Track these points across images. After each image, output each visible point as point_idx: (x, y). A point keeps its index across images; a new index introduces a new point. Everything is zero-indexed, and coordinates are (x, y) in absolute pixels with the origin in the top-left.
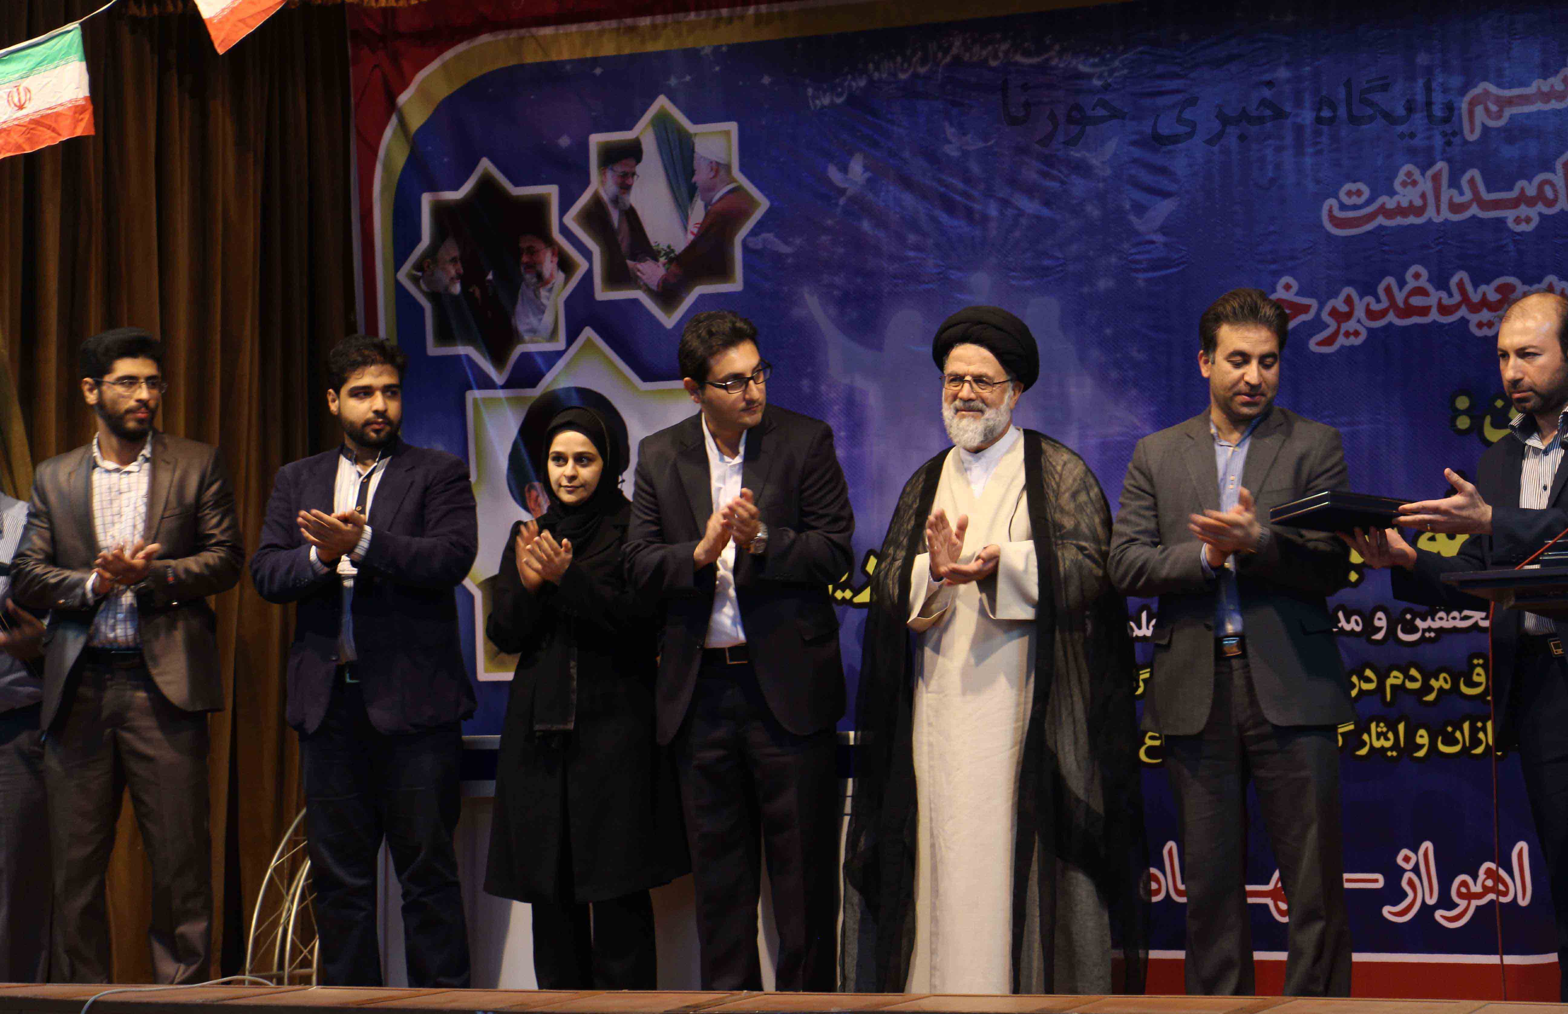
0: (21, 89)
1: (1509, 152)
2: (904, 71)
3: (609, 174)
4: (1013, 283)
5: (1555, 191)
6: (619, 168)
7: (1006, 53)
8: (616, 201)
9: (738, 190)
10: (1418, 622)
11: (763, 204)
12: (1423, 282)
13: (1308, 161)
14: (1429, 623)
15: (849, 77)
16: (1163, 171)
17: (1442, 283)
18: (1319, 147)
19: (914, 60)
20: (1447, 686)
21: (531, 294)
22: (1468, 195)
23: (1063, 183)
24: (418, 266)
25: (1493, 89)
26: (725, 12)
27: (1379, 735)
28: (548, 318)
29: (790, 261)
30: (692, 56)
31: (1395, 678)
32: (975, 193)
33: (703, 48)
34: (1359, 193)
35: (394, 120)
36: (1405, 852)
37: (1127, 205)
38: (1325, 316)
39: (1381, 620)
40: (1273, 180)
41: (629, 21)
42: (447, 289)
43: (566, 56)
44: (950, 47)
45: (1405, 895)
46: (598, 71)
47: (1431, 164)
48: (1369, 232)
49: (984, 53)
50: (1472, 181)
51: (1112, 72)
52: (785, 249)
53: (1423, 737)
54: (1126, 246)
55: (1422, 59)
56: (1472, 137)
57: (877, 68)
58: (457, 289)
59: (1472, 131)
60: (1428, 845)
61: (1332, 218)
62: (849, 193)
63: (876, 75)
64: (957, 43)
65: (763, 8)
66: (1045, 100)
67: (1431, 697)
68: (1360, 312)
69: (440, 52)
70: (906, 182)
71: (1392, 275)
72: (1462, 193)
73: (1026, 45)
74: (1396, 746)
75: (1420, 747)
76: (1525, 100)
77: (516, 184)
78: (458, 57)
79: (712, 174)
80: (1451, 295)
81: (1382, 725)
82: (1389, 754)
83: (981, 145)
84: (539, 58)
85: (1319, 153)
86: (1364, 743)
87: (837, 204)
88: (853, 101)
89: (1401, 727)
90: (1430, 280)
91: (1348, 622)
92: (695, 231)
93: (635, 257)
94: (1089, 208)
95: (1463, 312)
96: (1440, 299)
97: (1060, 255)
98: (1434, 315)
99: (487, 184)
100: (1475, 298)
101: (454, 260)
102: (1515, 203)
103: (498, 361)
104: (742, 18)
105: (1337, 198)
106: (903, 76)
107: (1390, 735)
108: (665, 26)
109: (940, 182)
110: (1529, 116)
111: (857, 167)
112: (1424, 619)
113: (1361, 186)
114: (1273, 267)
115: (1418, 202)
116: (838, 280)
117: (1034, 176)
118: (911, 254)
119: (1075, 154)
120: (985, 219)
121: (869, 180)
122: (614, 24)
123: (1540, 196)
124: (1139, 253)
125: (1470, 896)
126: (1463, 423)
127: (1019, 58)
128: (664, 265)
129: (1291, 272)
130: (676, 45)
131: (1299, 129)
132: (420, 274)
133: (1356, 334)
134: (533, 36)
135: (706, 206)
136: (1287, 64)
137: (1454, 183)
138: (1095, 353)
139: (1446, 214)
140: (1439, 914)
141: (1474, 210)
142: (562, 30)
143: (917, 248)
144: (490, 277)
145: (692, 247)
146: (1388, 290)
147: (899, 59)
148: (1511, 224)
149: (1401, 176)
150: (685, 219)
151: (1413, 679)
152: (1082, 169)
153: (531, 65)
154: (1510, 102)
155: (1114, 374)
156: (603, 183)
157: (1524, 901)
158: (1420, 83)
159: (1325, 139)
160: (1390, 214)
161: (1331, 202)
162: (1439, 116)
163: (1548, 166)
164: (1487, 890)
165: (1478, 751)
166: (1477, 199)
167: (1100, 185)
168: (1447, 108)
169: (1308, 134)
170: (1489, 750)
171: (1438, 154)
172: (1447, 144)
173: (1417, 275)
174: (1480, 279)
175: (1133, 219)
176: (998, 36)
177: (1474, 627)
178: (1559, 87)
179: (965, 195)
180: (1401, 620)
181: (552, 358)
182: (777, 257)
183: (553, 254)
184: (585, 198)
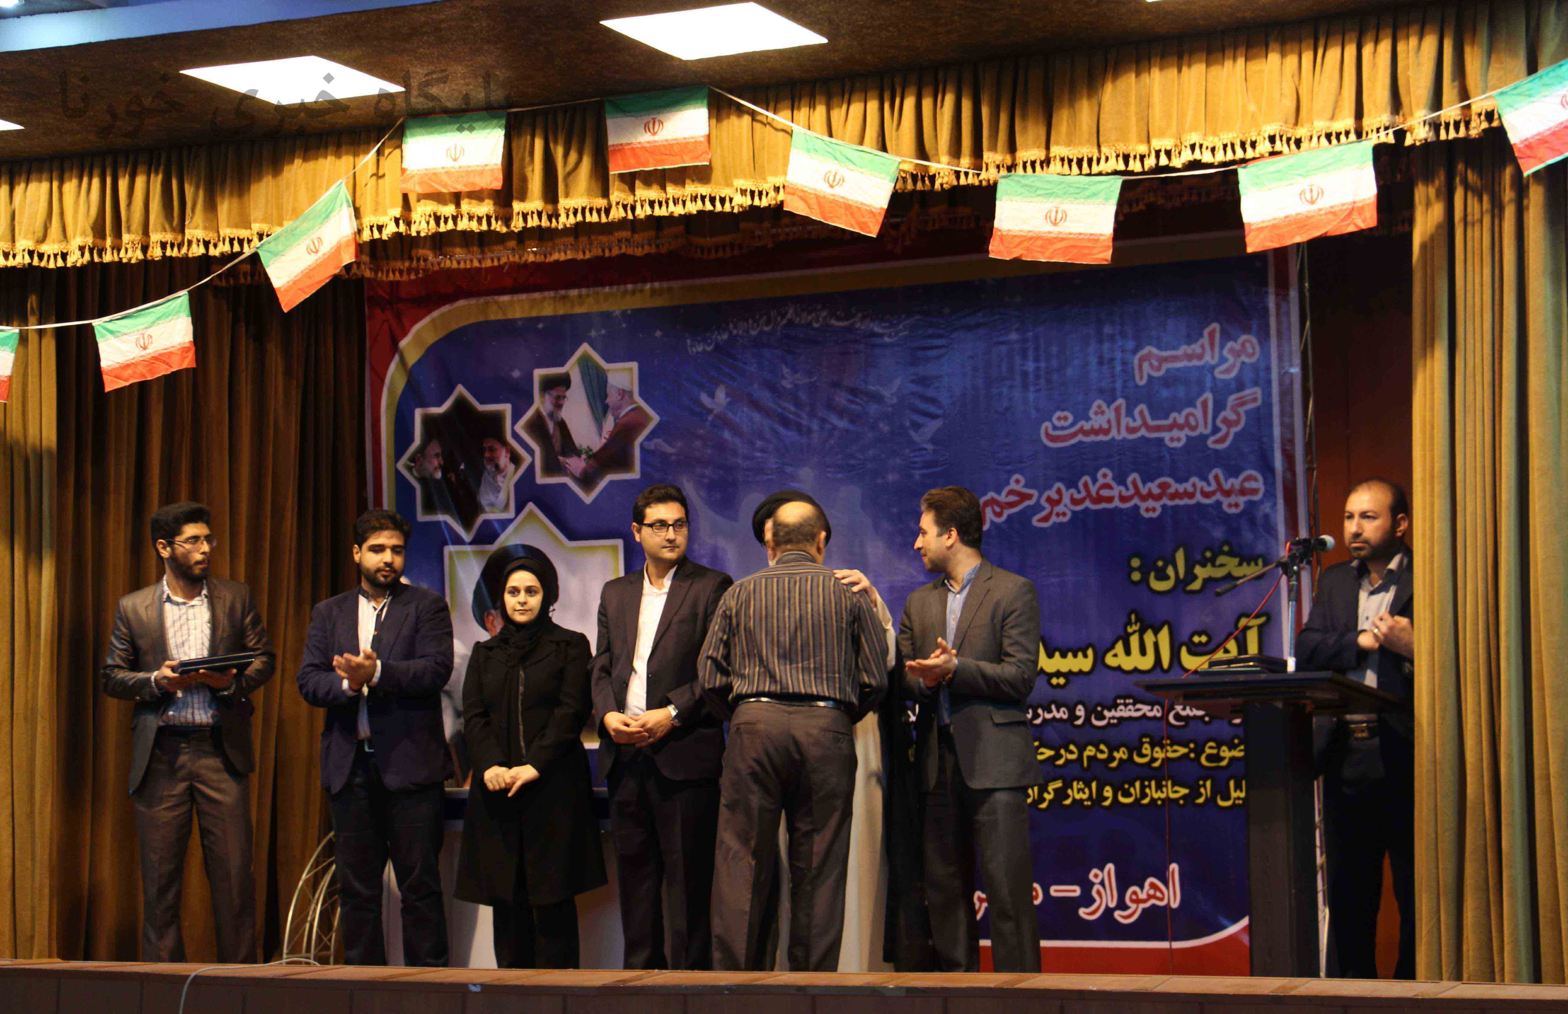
0: (146, 336)
1: (1165, 393)
2: (753, 329)
3: (547, 397)
4: (829, 475)
5: (1197, 421)
6: (554, 393)
7: (825, 318)
8: (551, 415)
9: (638, 409)
10: (1106, 713)
11: (655, 419)
12: (1109, 480)
13: (1031, 396)
14: (1113, 713)
15: (716, 333)
16: (933, 401)
17: (1121, 480)
18: (1038, 387)
19: (761, 322)
20: (1125, 757)
21: (491, 479)
22: (1139, 422)
23: (863, 407)
24: (412, 459)
25: (1154, 351)
26: (630, 287)
27: (1079, 790)
28: (502, 496)
29: (673, 458)
30: (606, 316)
31: (1090, 751)
32: (803, 414)
33: (614, 311)
34: (1066, 418)
35: (397, 358)
36: (1095, 871)
37: (908, 423)
38: (1043, 502)
39: (1080, 711)
40: (1007, 409)
41: (563, 292)
42: (431, 475)
43: (518, 315)
44: (786, 313)
45: (1094, 901)
46: (540, 326)
47: (1114, 400)
48: (1073, 446)
49: (810, 318)
50: (1141, 413)
51: (897, 333)
52: (669, 450)
53: (1108, 792)
54: (907, 451)
55: (1107, 330)
56: (1142, 383)
57: (735, 327)
58: (439, 475)
59: (1141, 378)
60: (1110, 867)
61: (1047, 434)
62: (715, 412)
63: (735, 332)
64: (791, 311)
65: (657, 285)
66: (852, 351)
67: (1114, 764)
68: (1066, 500)
69: (429, 312)
70: (756, 406)
71: (1088, 474)
72: (1134, 420)
73: (838, 313)
74: (1090, 798)
75: (1106, 799)
76: (1175, 358)
77: (482, 402)
78: (442, 315)
79: (620, 397)
80: (1127, 489)
81: (1081, 783)
82: (1086, 803)
83: (807, 380)
84: (500, 317)
85: (1038, 390)
86: (1068, 796)
87: (707, 420)
88: (718, 348)
89: (1094, 785)
90: (1114, 479)
91: (1058, 711)
92: (607, 436)
93: (565, 454)
94: (881, 425)
95: (1136, 501)
96: (1120, 493)
97: (861, 457)
98: (1116, 503)
99: (461, 403)
100: (1144, 491)
101: (437, 455)
102: (1170, 428)
103: (467, 525)
104: (641, 291)
105: (1050, 420)
106: (753, 333)
107: (1087, 790)
108: (588, 296)
109: (779, 406)
110: (1178, 369)
111: (721, 395)
112: (1110, 710)
113: (1066, 413)
114: (1009, 467)
115: (1105, 426)
116: (707, 472)
117: (844, 402)
118: (758, 454)
119: (872, 388)
120: (810, 431)
121: (730, 403)
122: (552, 294)
123: (1187, 424)
124: (916, 456)
125: (1138, 901)
126: (1136, 576)
127: (833, 322)
128: (585, 460)
129: (1021, 471)
130: (595, 308)
131: (1025, 374)
132: (413, 464)
133: (1064, 514)
134: (496, 302)
135: (615, 420)
136: (1017, 330)
137: (1130, 413)
138: (885, 525)
139: (1124, 434)
140: (1118, 915)
141: (1143, 432)
142: (516, 297)
143: (763, 450)
144: (462, 467)
145: (604, 448)
146: (1086, 485)
147: (750, 321)
148: (1167, 442)
149: (1094, 408)
151: (1102, 752)
152: (877, 398)
153: (493, 321)
154: (1167, 359)
155: (898, 539)
156: (543, 403)
157: (1175, 905)
158: (1106, 346)
159: (1042, 382)
160: (1086, 433)
161: (1047, 424)
162: (1118, 368)
163: (1191, 403)
164: (1150, 897)
165: (1146, 801)
166: (1145, 424)
167: (890, 409)
168: (1124, 363)
169: (1031, 377)
170: (1153, 801)
171: (1118, 393)
172: (1124, 387)
173: (1105, 475)
174: (1147, 478)
175: (912, 433)
176: (819, 307)
177: (1144, 716)
178: (1199, 351)
179: (795, 414)
180: (1094, 711)
181: (505, 523)
182: (664, 456)
183: (507, 451)
184: (530, 413)
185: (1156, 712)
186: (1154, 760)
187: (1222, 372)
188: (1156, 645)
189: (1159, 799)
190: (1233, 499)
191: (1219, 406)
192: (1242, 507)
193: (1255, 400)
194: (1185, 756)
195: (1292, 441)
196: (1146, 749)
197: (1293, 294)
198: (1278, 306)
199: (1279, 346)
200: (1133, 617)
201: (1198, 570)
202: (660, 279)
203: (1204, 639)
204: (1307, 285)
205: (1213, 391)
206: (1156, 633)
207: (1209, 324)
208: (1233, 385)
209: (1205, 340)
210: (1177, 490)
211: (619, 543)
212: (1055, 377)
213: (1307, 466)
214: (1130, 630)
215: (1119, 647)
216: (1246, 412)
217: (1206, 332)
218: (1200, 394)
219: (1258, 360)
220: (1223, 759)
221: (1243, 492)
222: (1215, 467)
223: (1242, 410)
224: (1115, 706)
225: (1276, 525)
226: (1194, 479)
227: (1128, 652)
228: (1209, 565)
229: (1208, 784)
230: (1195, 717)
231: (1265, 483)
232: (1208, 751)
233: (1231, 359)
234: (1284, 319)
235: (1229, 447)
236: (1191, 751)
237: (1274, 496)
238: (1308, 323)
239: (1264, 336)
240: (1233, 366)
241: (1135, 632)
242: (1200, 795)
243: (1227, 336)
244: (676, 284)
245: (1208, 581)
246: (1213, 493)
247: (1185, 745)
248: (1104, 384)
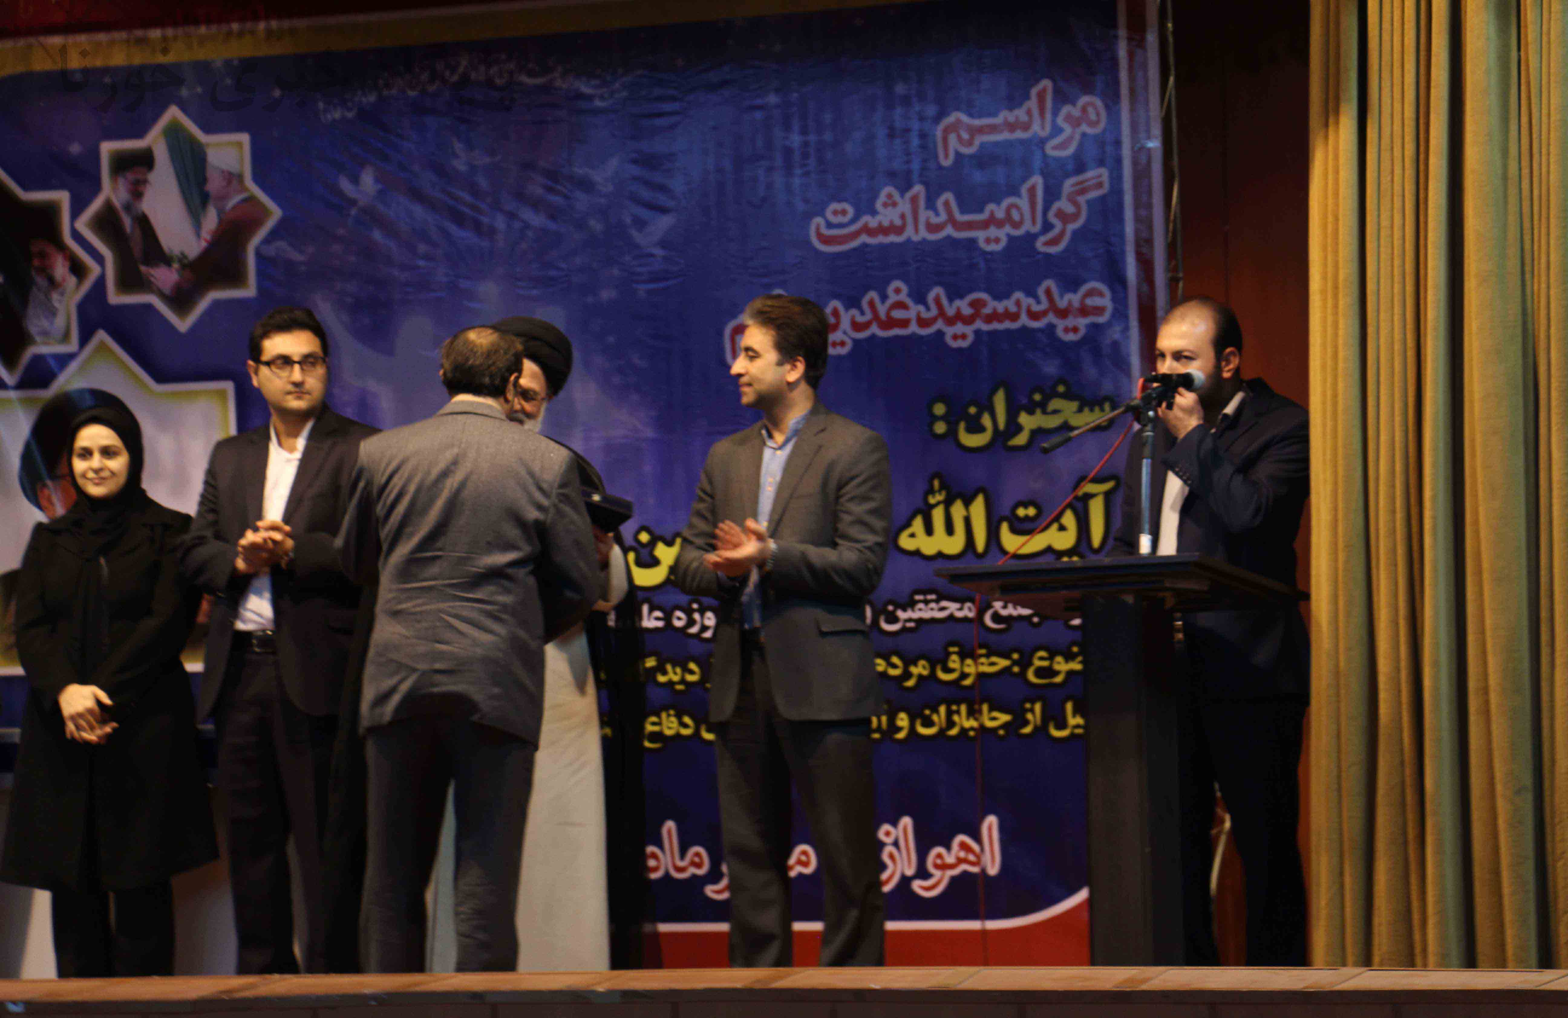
1: (978, 177)
2: (411, 88)
3: (121, 182)
4: (522, 292)
5: (1022, 215)
6: (131, 176)
7: (512, 73)
8: (128, 208)
9: (251, 200)
10: (900, 613)
11: (276, 212)
12: (903, 297)
13: (797, 182)
14: (909, 614)
15: (359, 93)
16: (662, 189)
17: (920, 298)
18: (805, 169)
19: (422, 78)
20: (925, 673)
21: (43, 298)
22: (943, 217)
23: (566, 197)
25: (965, 118)
26: (235, 26)
28: (60, 322)
29: (303, 268)
30: (203, 68)
32: (483, 207)
33: (214, 61)
34: (844, 212)
36: (886, 827)
37: (628, 220)
40: (764, 199)
41: (139, 33)
43: (75, 65)
44: (457, 65)
46: (108, 80)
47: (909, 186)
48: (854, 250)
49: (490, 72)
50: (947, 204)
51: (612, 95)
52: (297, 257)
53: (903, 720)
54: (627, 258)
55: (900, 89)
56: (947, 163)
57: (387, 85)
59: (946, 156)
60: (906, 821)
61: (819, 236)
63: (386, 92)
64: (464, 62)
65: (274, 24)
66: (549, 119)
67: (910, 683)
68: (846, 323)
70: (417, 195)
71: (875, 289)
72: (937, 214)
73: (530, 66)
75: (899, 729)
76: (993, 129)
77: (26, 189)
79: (224, 183)
80: (928, 309)
83: (487, 160)
84: (49, 67)
85: (807, 174)
87: (348, 215)
88: (363, 115)
90: (910, 295)
92: (208, 237)
93: (148, 263)
94: (592, 223)
95: (939, 325)
96: (918, 314)
97: (565, 267)
98: (913, 328)
100: (951, 311)
102: (985, 225)
103: (10, 363)
104: (252, 33)
105: (823, 216)
106: (411, 93)
108: (175, 38)
109: (449, 194)
110: (996, 144)
111: (368, 180)
112: (905, 610)
113: (844, 205)
114: (766, 280)
115: (898, 222)
116: (351, 287)
117: (539, 191)
118: (421, 263)
119: (579, 171)
120: (492, 231)
121: (380, 192)
122: (123, 35)
123: (1009, 218)
124: (640, 266)
125: (944, 867)
126: (940, 428)
127: (525, 79)
128: (177, 270)
129: (783, 285)
130: (187, 57)
131: (788, 152)
133: (843, 344)
134: (41, 44)
135: (219, 215)
136: (777, 91)
137: (931, 205)
138: (599, 360)
139: (923, 234)
140: (917, 886)
141: (949, 231)
142: (71, 39)
143: (428, 258)
145: (205, 255)
147: (408, 77)
148: (982, 244)
149: (882, 198)
150: (197, 226)
151: (894, 666)
152: (586, 185)
154: (980, 130)
155: (616, 380)
156: (115, 189)
157: (993, 870)
158: (899, 111)
159: (812, 162)
160: (871, 232)
161: (818, 220)
162: (915, 142)
163: (1014, 191)
164: (960, 861)
165: (954, 732)
166: (952, 220)
167: (603, 201)
168: (923, 136)
169: (797, 156)
170: (964, 731)
171: (915, 176)
172: (924, 169)
173: (898, 289)
174: (954, 294)
175: (634, 233)
176: (503, 57)
177: (951, 617)
178: (1024, 118)
179: (473, 207)
180: (884, 611)
181: (64, 360)
182: (290, 265)
183: (65, 258)
184: (96, 205)
185: (968, 611)
186: (964, 676)
187: (1055, 148)
188: (968, 521)
189: (972, 729)
190: (1070, 322)
191: (1052, 194)
192: (1082, 332)
193: (1100, 185)
194: (1006, 670)
195: (1149, 242)
196: (954, 662)
197: (1152, 38)
198: (1131, 55)
199: (1133, 110)
200: (936, 483)
201: (1024, 419)
202: (280, 17)
203: (1031, 511)
204: (1170, 25)
205: (1043, 174)
206: (967, 503)
207: (1037, 81)
208: (1070, 167)
209: (1032, 103)
210: (995, 310)
211: (229, 387)
212: (829, 155)
213: (1170, 275)
214: (932, 501)
215: (918, 524)
216: (1088, 202)
217: (1034, 92)
218: (1024, 179)
219: (1104, 131)
220: (1057, 673)
221: (1084, 311)
222: (1046, 277)
223: (1082, 199)
224: (911, 604)
225: (1128, 355)
226: (1018, 295)
227: (929, 530)
228: (1038, 411)
229: (1038, 707)
230: (1021, 618)
231: (1114, 300)
232: (1037, 663)
233: (1068, 130)
234: (1140, 74)
235: (1065, 250)
236: (1015, 662)
237: (1126, 317)
238: (1172, 79)
239: (1112, 98)
240: (1069, 140)
241: (938, 503)
242: (1026, 723)
243: (1062, 98)
244: (301, 23)
245: (1038, 433)
246: (1044, 313)
247: (1006, 656)
248: (897, 165)
